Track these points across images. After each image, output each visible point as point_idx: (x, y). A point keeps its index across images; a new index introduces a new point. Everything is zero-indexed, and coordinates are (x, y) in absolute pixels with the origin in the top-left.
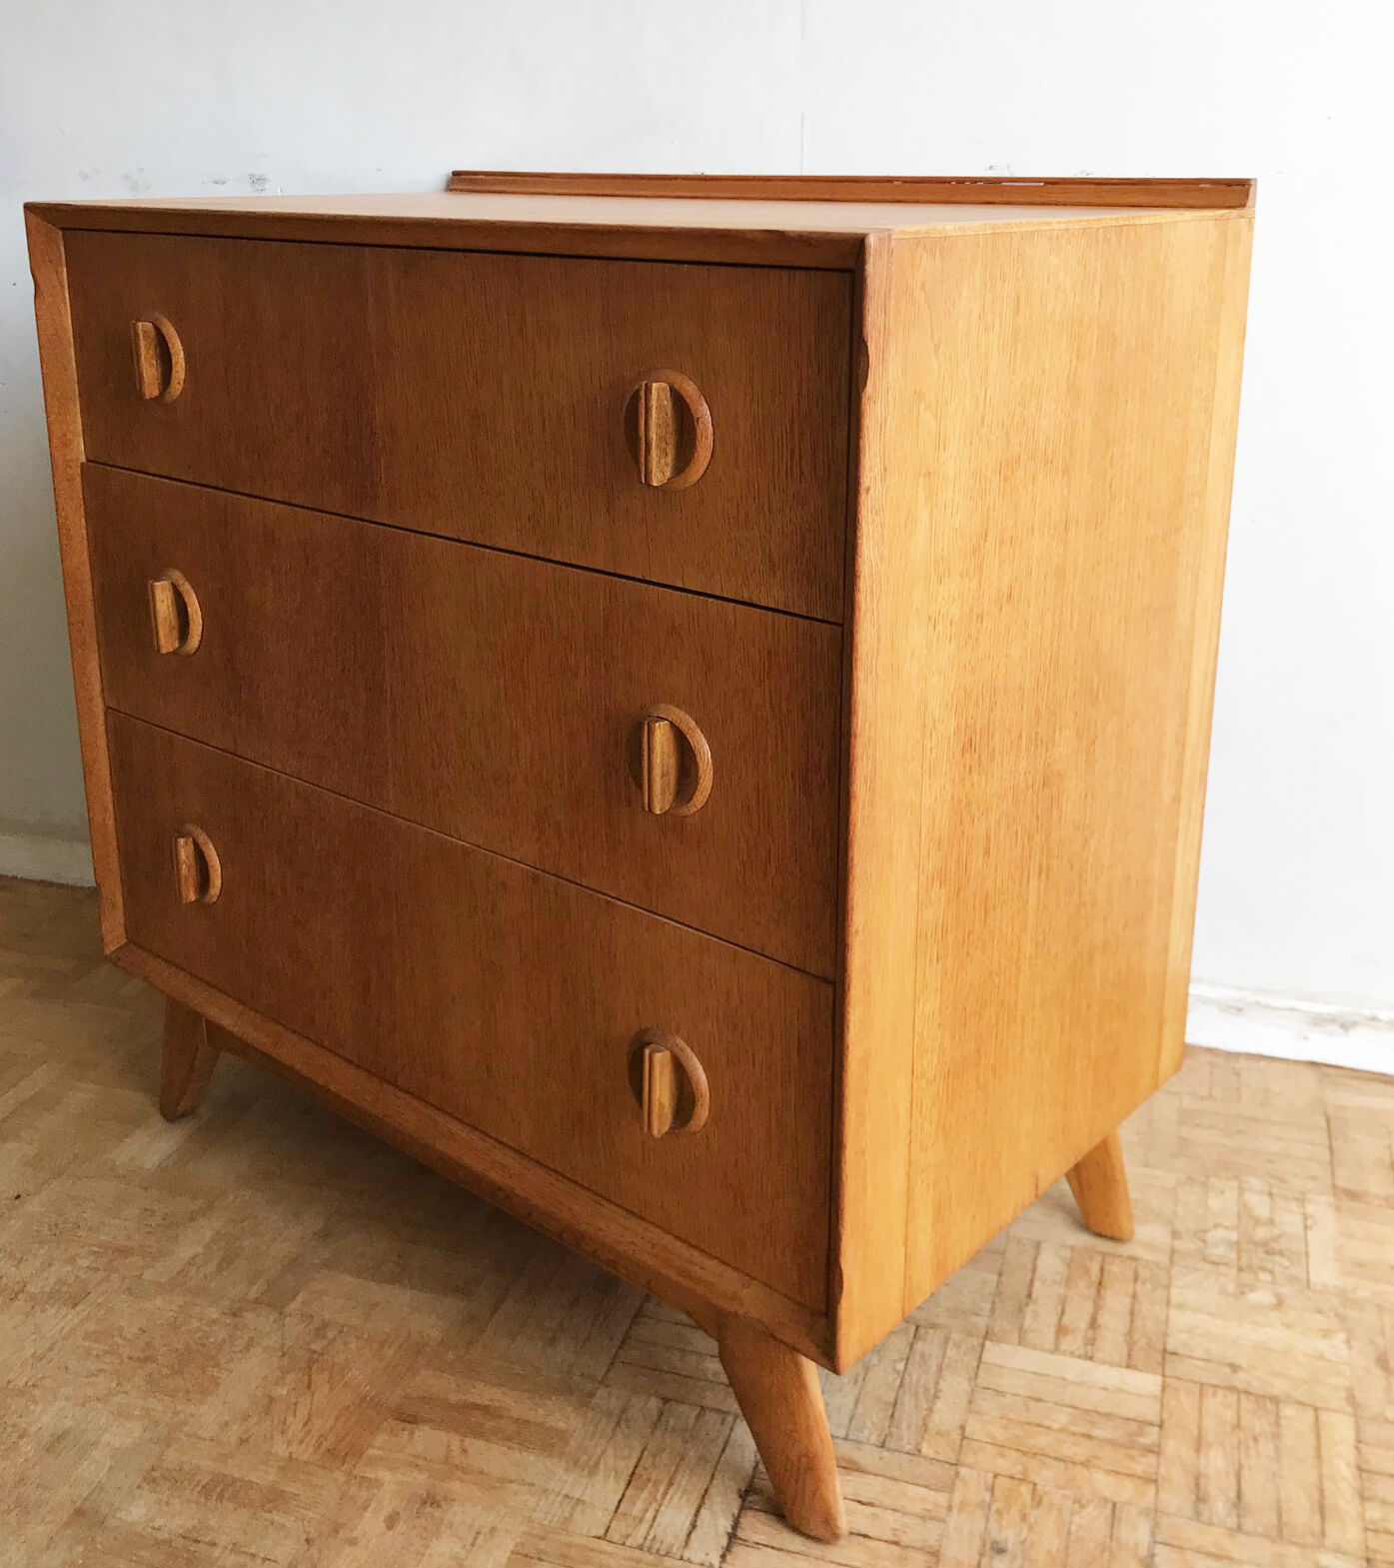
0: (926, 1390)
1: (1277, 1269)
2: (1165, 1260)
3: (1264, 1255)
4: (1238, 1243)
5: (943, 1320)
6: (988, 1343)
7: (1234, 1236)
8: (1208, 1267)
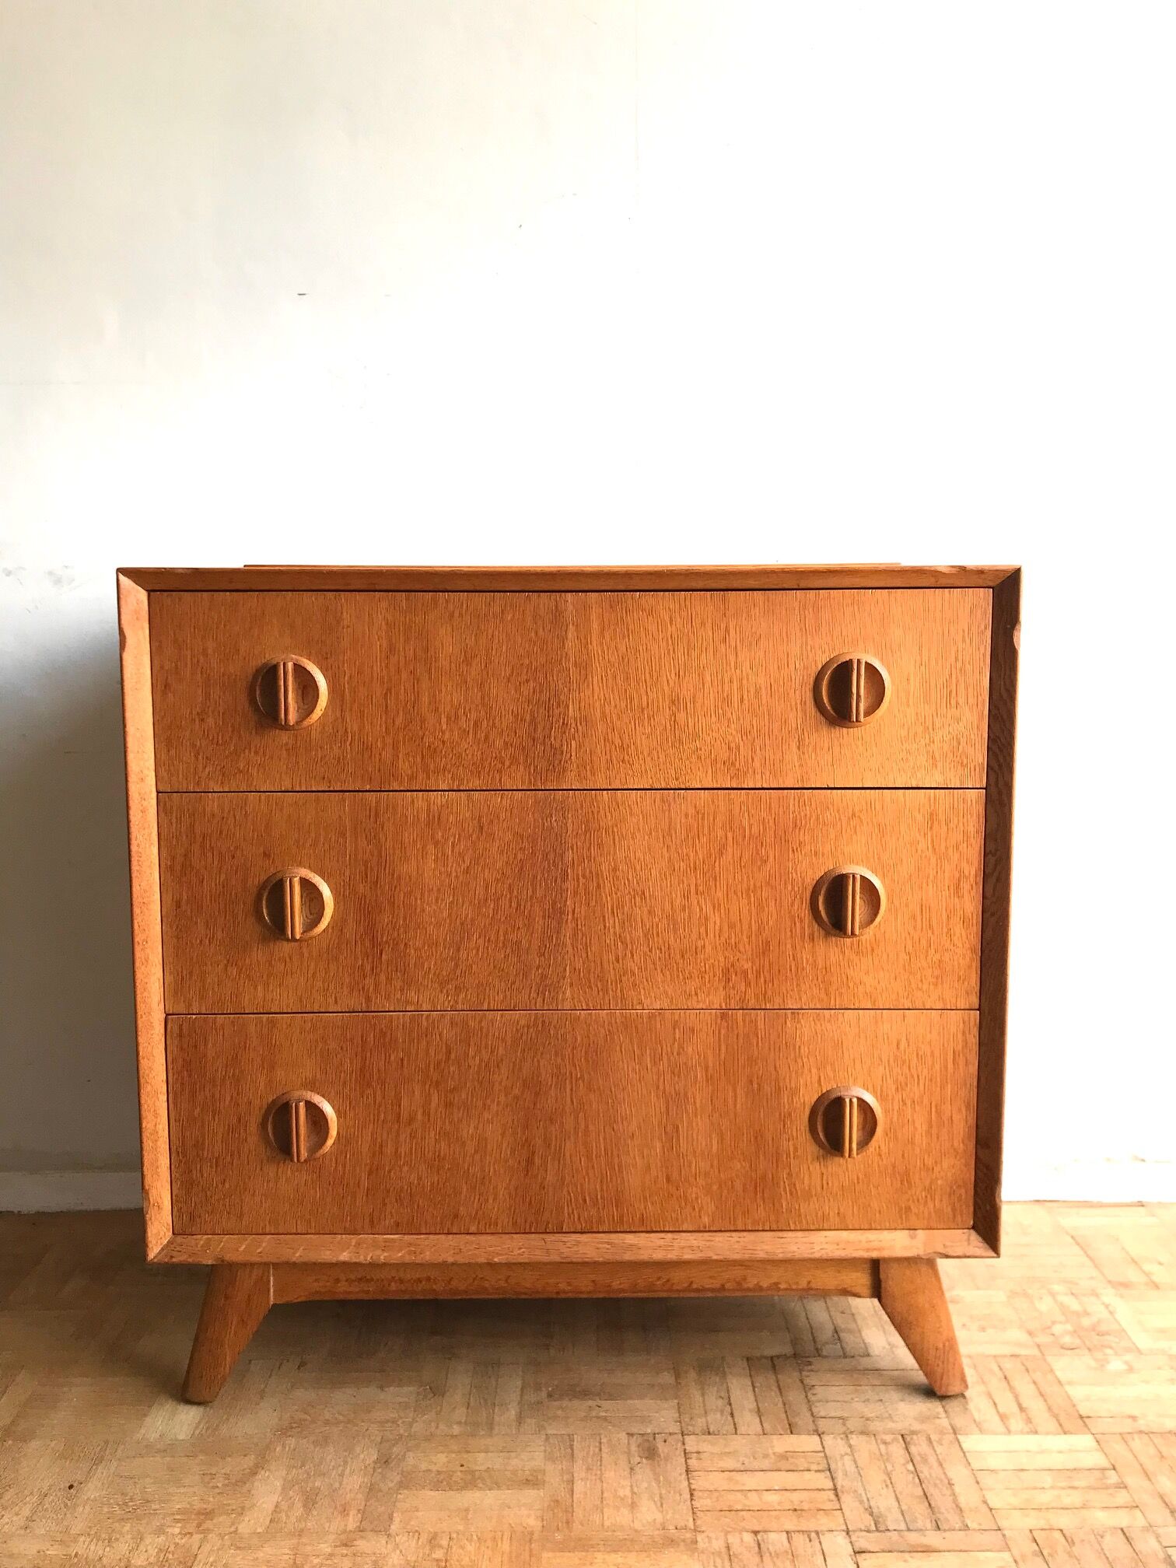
0: (941, 1480)
1: (1113, 1345)
2: (1035, 1352)
3: (1097, 1337)
4: (1075, 1332)
5: (916, 1426)
6: (959, 1437)
7: (1069, 1327)
8: (1069, 1352)
